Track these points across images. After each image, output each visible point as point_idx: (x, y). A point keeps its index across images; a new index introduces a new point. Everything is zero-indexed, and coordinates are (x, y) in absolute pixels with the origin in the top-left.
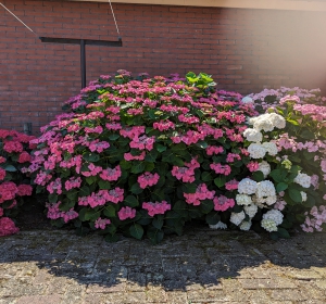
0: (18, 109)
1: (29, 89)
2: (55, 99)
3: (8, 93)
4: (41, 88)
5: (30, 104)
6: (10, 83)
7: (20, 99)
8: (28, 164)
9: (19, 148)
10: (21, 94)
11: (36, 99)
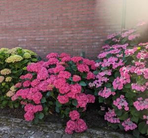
0: (76, 44)
1: (83, 32)
2: (97, 37)
3: (72, 35)
4: (90, 31)
5: (83, 41)
6: (73, 29)
7: (78, 38)
8: (92, 80)
9: (87, 69)
10: (79, 35)
11: (87, 38)
